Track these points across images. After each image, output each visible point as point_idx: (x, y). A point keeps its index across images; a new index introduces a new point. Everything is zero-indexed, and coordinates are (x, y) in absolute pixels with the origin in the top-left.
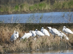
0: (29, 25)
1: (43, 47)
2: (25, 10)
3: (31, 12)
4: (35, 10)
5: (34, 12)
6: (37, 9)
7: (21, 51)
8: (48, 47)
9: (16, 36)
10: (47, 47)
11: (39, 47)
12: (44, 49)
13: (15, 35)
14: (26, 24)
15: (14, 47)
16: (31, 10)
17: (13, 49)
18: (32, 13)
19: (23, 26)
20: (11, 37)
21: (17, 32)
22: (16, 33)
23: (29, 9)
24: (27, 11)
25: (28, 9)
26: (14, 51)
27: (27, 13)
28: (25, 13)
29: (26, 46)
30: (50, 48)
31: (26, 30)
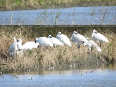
0: (38, 27)
1: (60, 64)
2: (32, 5)
3: (42, 6)
4: (48, 4)
5: (47, 8)
6: (50, 3)
7: (26, 71)
8: (68, 63)
9: (18, 45)
10: (66, 63)
11: (54, 64)
12: (62, 67)
13: (16, 43)
14: (34, 26)
15: (14, 63)
16: (41, 4)
17: (13, 66)
18: (43, 8)
19: (29, 30)
20: (10, 48)
21: (19, 39)
22: (18, 41)
23: (39, 2)
24: (36, 5)
25: (37, 3)
26: (15, 69)
27: (35, 9)
28: (32, 9)
29: (33, 62)
30: (72, 66)
31: (34, 36)
